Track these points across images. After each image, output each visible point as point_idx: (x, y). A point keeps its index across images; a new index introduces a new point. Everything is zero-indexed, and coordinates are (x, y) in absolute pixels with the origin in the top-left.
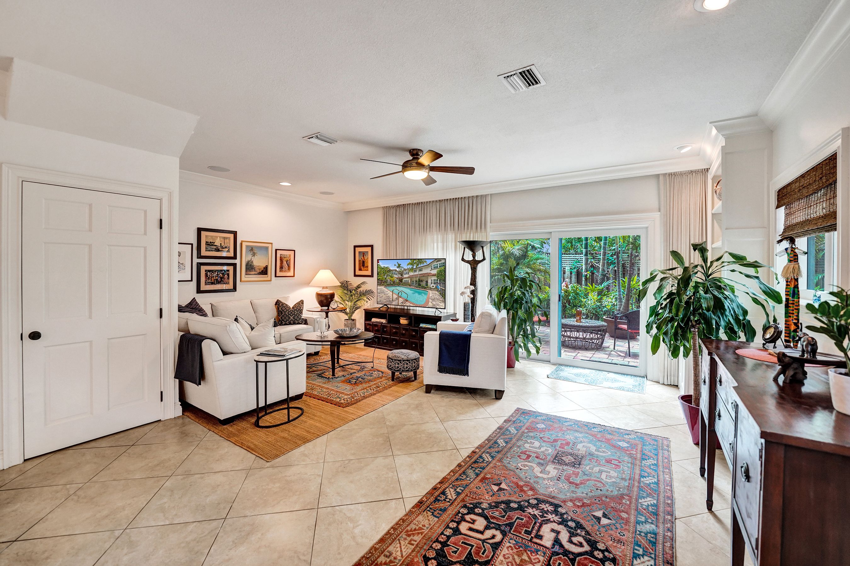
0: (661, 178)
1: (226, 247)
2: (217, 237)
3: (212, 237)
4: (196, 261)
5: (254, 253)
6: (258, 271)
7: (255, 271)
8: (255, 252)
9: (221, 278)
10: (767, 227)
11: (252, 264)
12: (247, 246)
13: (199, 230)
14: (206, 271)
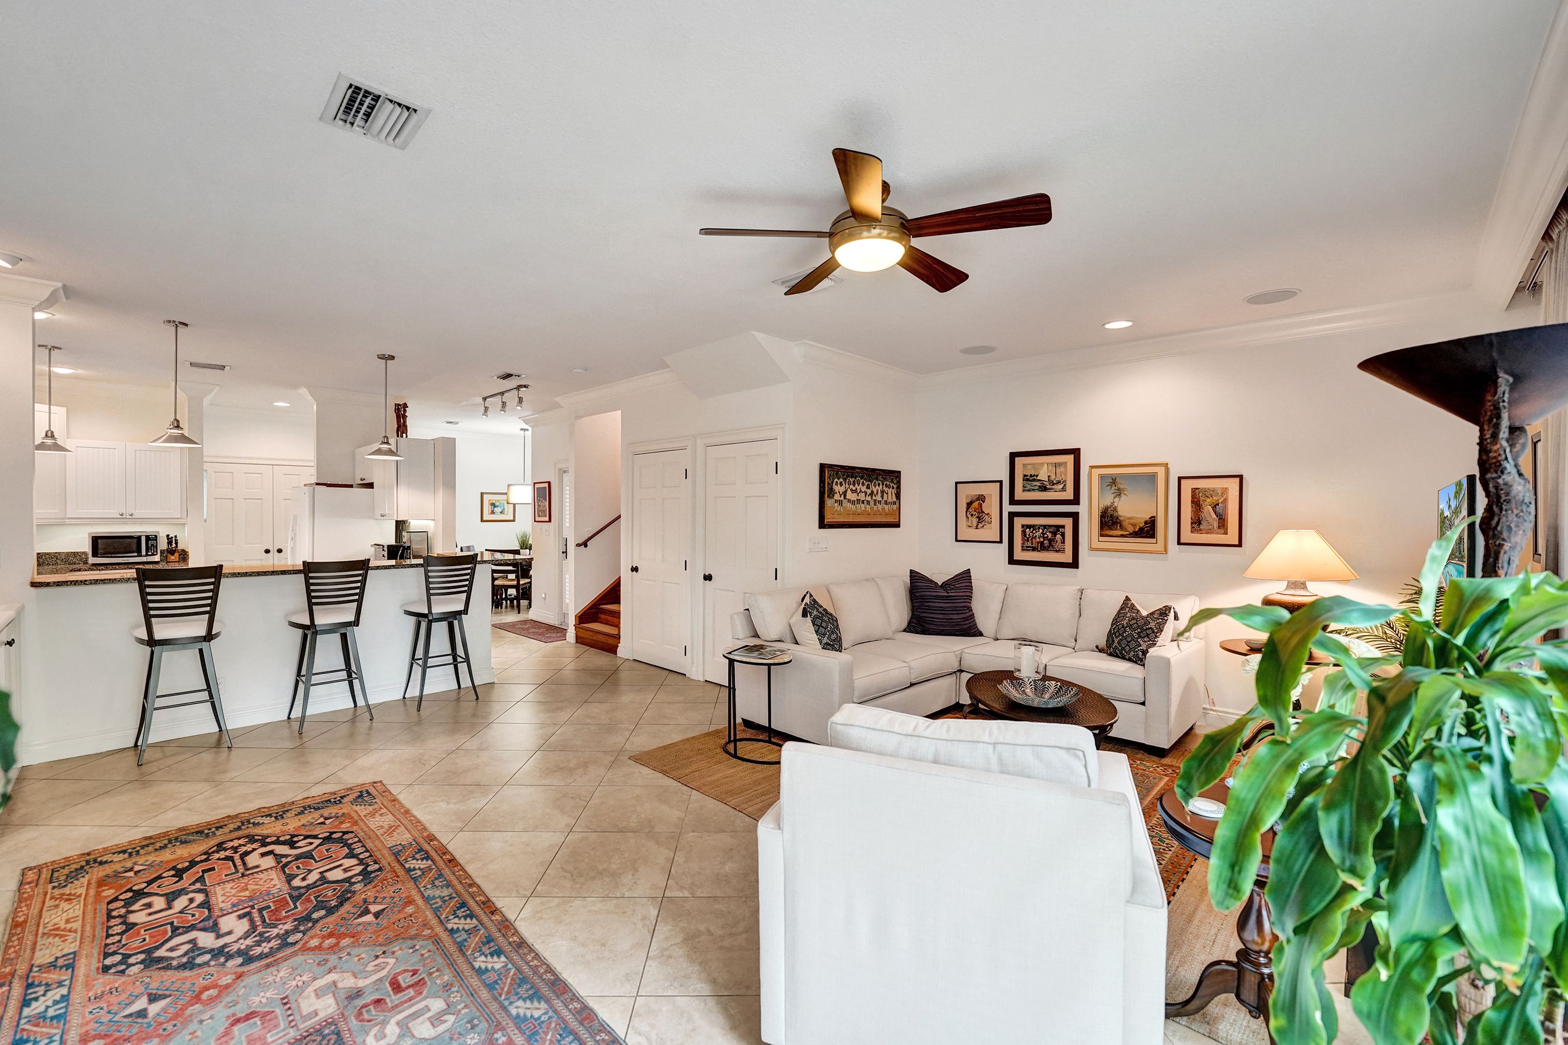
1: (1059, 482)
2: (1042, 464)
3: (1033, 465)
4: (1008, 508)
5: (1119, 489)
6: (1131, 529)
7: (1122, 528)
8: (1122, 487)
9: (1050, 541)
11: (1115, 514)
12: (1102, 477)
13: (1013, 456)
14: (1023, 526)
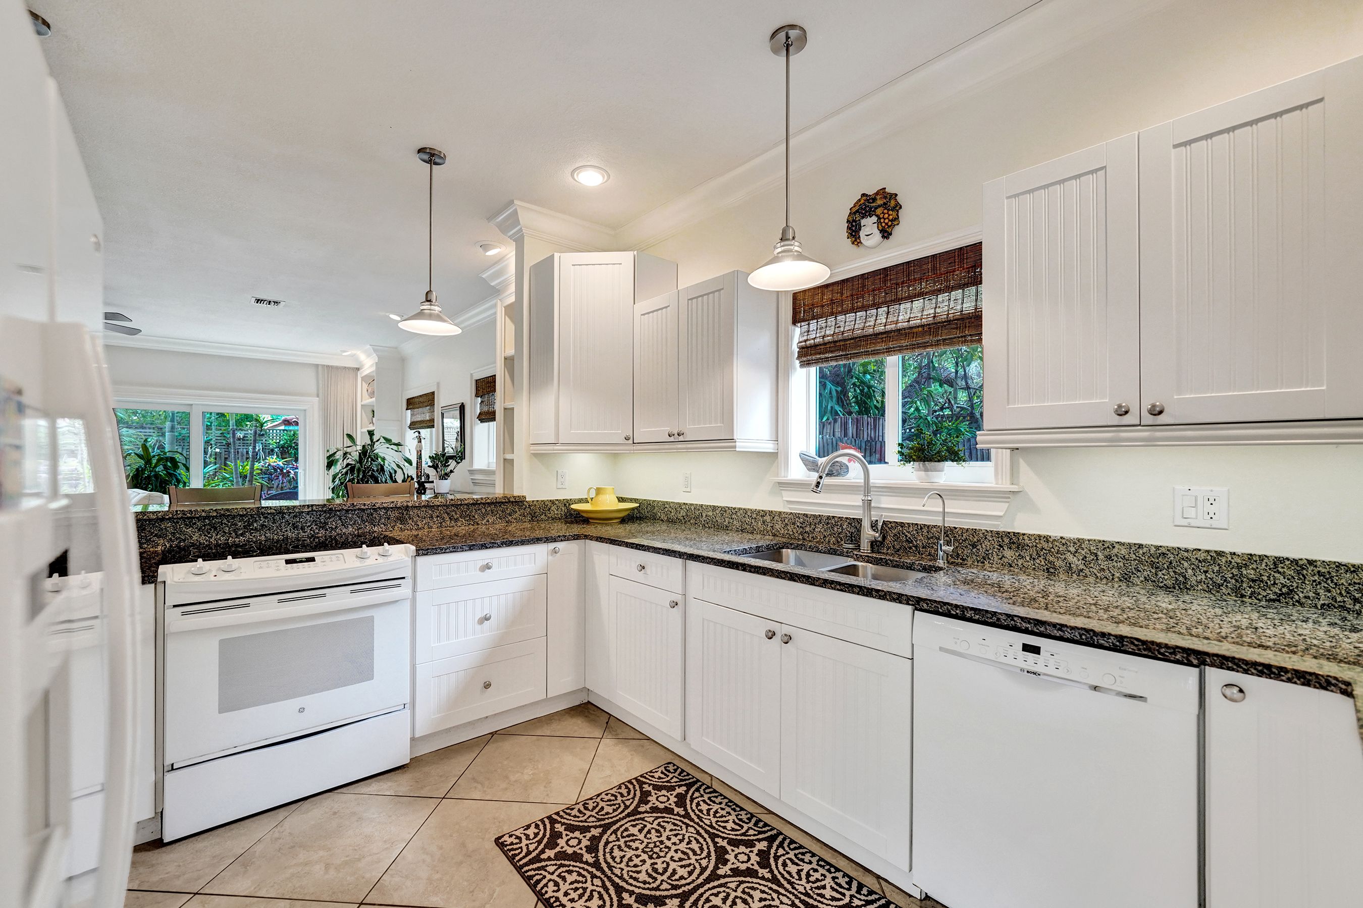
0: (320, 368)
10: (401, 420)
